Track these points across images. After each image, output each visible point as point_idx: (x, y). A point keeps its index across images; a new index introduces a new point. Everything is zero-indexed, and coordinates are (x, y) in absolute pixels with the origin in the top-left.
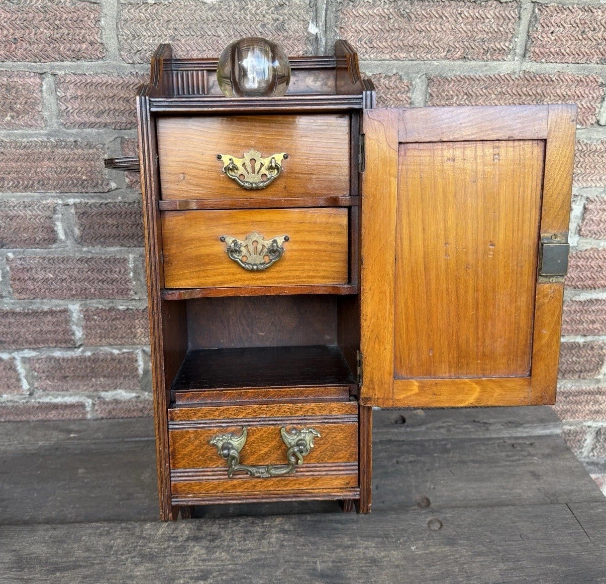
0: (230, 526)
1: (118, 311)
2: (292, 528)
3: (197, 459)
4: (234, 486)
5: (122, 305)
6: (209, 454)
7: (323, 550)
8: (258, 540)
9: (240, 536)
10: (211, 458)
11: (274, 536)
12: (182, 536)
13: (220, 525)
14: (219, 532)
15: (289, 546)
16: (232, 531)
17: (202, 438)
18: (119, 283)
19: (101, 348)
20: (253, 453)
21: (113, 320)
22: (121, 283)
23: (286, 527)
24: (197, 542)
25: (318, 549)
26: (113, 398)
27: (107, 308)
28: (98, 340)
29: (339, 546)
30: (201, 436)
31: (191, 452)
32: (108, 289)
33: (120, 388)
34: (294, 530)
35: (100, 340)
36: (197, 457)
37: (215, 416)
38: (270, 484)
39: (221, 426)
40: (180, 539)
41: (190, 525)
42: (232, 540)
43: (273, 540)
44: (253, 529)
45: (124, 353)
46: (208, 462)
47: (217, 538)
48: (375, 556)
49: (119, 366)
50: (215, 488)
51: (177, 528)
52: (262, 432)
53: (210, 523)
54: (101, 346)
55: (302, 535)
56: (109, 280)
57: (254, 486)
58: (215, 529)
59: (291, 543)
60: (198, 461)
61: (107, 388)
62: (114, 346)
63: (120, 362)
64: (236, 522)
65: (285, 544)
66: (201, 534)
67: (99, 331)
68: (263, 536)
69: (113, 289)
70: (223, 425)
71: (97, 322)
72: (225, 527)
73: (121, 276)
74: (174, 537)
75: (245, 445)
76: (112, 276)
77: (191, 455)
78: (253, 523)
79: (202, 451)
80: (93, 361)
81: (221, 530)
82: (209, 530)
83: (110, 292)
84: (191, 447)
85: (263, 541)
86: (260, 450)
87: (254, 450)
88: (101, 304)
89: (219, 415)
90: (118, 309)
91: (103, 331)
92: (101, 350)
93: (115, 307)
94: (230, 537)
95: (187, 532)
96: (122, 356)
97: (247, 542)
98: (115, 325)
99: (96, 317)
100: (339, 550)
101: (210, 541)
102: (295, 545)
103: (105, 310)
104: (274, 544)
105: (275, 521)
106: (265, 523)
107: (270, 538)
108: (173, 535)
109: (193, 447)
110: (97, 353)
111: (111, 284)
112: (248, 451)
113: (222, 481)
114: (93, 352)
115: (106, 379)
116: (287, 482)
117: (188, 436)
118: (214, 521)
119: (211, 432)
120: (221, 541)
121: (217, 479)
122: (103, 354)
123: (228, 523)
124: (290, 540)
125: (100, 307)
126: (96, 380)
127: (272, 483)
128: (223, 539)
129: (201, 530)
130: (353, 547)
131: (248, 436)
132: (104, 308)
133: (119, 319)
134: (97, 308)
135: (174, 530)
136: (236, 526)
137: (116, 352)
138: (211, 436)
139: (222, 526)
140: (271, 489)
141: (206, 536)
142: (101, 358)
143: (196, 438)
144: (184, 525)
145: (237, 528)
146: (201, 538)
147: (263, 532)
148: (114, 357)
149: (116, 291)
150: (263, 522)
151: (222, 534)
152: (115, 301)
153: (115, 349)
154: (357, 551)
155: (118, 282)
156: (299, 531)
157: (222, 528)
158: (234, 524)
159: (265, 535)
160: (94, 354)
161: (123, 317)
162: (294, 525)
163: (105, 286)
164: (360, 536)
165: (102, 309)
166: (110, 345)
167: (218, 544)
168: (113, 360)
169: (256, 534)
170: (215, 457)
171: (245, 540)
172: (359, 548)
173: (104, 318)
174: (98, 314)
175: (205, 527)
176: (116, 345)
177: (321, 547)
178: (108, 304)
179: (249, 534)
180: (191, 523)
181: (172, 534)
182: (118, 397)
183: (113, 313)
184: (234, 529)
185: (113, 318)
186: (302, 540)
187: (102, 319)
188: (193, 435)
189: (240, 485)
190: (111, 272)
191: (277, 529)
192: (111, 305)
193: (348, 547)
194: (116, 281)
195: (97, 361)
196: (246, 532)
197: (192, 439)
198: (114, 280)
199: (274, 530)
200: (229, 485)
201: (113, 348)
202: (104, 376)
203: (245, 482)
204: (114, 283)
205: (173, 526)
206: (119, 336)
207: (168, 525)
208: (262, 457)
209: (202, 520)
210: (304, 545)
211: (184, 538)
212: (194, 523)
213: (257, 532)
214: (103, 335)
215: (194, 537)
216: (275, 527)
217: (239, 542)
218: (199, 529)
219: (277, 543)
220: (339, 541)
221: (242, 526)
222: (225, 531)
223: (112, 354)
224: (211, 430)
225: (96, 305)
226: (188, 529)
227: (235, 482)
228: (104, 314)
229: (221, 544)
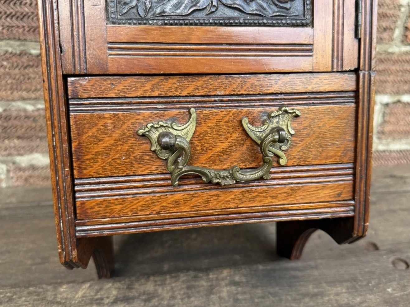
0: (168, 282)
1: (30, 56)
2: (244, 279)
3: (118, 161)
4: (177, 203)
5: (34, 49)
6: (137, 153)
7: (287, 301)
8: (206, 295)
9: (182, 292)
10: (141, 159)
11: (225, 289)
12: (108, 298)
13: (156, 281)
14: (156, 290)
15: (245, 299)
16: (172, 288)
17: (125, 127)
18: (30, 19)
19: (14, 104)
20: (205, 151)
21: (25, 68)
22: (33, 19)
23: (237, 278)
24: (128, 304)
25: (281, 300)
26: (31, 163)
27: (18, 52)
28: (9, 92)
29: (305, 295)
30: (124, 123)
31: (109, 149)
32: (18, 27)
33: (37, 152)
34: (247, 281)
35: (12, 93)
36: (118, 158)
37: (145, 91)
38: (229, 198)
39: (156, 108)
40: (106, 301)
41: (118, 285)
42: (173, 297)
43: (224, 294)
44: (197, 283)
45: (38, 110)
46: (136, 166)
47: (153, 297)
48: (351, 303)
49: (34, 125)
50: (148, 207)
51: (101, 289)
52: (219, 117)
53: (143, 281)
54: (13, 100)
55: (257, 287)
56: (18, 14)
57: (207, 202)
58: (150, 287)
59: (247, 296)
60: (120, 164)
61: (22, 152)
62: (29, 102)
63: (35, 120)
64: (175, 277)
65: (240, 297)
66: (134, 293)
67: (9, 81)
68: (210, 291)
69: (23, 27)
70: (159, 106)
71: (7, 70)
72: (163, 284)
73: (32, 10)
74: (97, 299)
75: (193, 137)
76: (22, 10)
77: (108, 155)
78: (196, 278)
79: (126, 148)
80: (6, 118)
81: (157, 287)
82: (142, 289)
83: (21, 30)
84: (108, 141)
85: (212, 296)
86: (215, 146)
87: (207, 146)
88: (11, 46)
89: (153, 90)
90: (30, 54)
91: (14, 81)
92: (13, 106)
93: (27, 51)
94: (170, 294)
95: (114, 293)
96: (36, 113)
97: (193, 299)
98: (28, 74)
99: (5, 63)
100: (307, 300)
101: (146, 301)
102: (252, 299)
103: (15, 54)
104: (227, 298)
105: (222, 273)
106: (211, 276)
107: (220, 292)
108: (96, 297)
109: (112, 142)
110: (10, 109)
111: (21, 19)
112: (199, 148)
113: (158, 195)
114: (4, 108)
115: (20, 140)
116: (256, 194)
117: (102, 123)
118: (148, 277)
119: (140, 117)
120: (158, 300)
121: (151, 193)
122: (16, 110)
123: (166, 279)
124: (244, 293)
125: (10, 50)
126: (10, 143)
127: (233, 196)
128: (161, 297)
129: (132, 288)
130: (322, 294)
131: (198, 124)
132: (14, 51)
133: (32, 66)
134: (7, 52)
135: (97, 292)
136: (176, 281)
137: (30, 108)
138: (140, 123)
139: (159, 283)
140: (232, 205)
141: (140, 295)
142: (14, 114)
143: (115, 127)
144: (110, 285)
145: (178, 284)
146: (133, 298)
147: (211, 286)
148: (28, 114)
149: (27, 29)
150: (208, 275)
151: (160, 290)
152: (26, 43)
153: (30, 104)
154: (327, 298)
155: (29, 17)
156: (253, 281)
157: (159, 285)
158: (173, 280)
159: (212, 289)
160: (5, 110)
161: (36, 64)
162: (245, 276)
163: (15, 22)
164: (327, 282)
165: (11, 53)
166: (23, 99)
167: (156, 304)
168: (27, 117)
169: (201, 289)
170: (147, 158)
171: (189, 297)
172: (329, 295)
173: (15, 64)
174: (7, 59)
175: (137, 285)
176: (30, 99)
177: (284, 298)
178: (19, 46)
179: (193, 290)
180: (120, 281)
181: (96, 295)
182: (35, 162)
183: (24, 59)
184: (173, 285)
185: (25, 65)
186: (259, 291)
187: (13, 66)
188: (110, 121)
189: (186, 201)
190: (21, 3)
191: (227, 282)
192: (22, 48)
193: (316, 295)
194: (26, 17)
195: (10, 119)
196: (188, 288)
197: (110, 128)
198: (24, 16)
199: (223, 283)
200: (170, 201)
201: (27, 104)
202: (19, 138)
203: (193, 196)
204: (25, 19)
205: (96, 287)
206: (33, 88)
207: (90, 286)
208: (219, 156)
209: (133, 278)
210: (263, 297)
211: (111, 300)
212: (123, 282)
213: (203, 286)
214: (14, 87)
215: (124, 297)
216: (223, 279)
217: (182, 299)
218: (129, 288)
219: (229, 297)
220: (303, 290)
221: (183, 282)
222: (163, 289)
223: (25, 110)
224: (139, 114)
225: (5, 49)
226: (116, 288)
227: (178, 196)
228: (14, 59)
229: (160, 304)
